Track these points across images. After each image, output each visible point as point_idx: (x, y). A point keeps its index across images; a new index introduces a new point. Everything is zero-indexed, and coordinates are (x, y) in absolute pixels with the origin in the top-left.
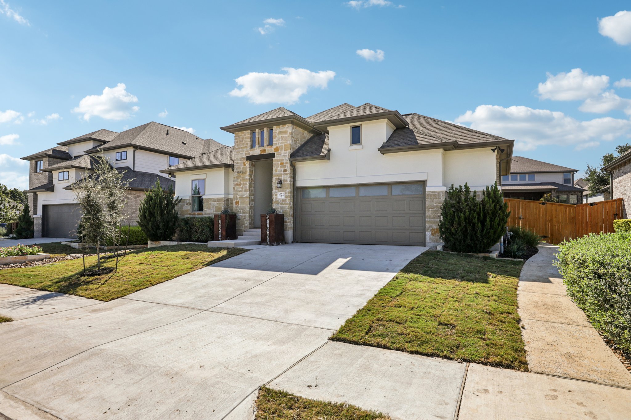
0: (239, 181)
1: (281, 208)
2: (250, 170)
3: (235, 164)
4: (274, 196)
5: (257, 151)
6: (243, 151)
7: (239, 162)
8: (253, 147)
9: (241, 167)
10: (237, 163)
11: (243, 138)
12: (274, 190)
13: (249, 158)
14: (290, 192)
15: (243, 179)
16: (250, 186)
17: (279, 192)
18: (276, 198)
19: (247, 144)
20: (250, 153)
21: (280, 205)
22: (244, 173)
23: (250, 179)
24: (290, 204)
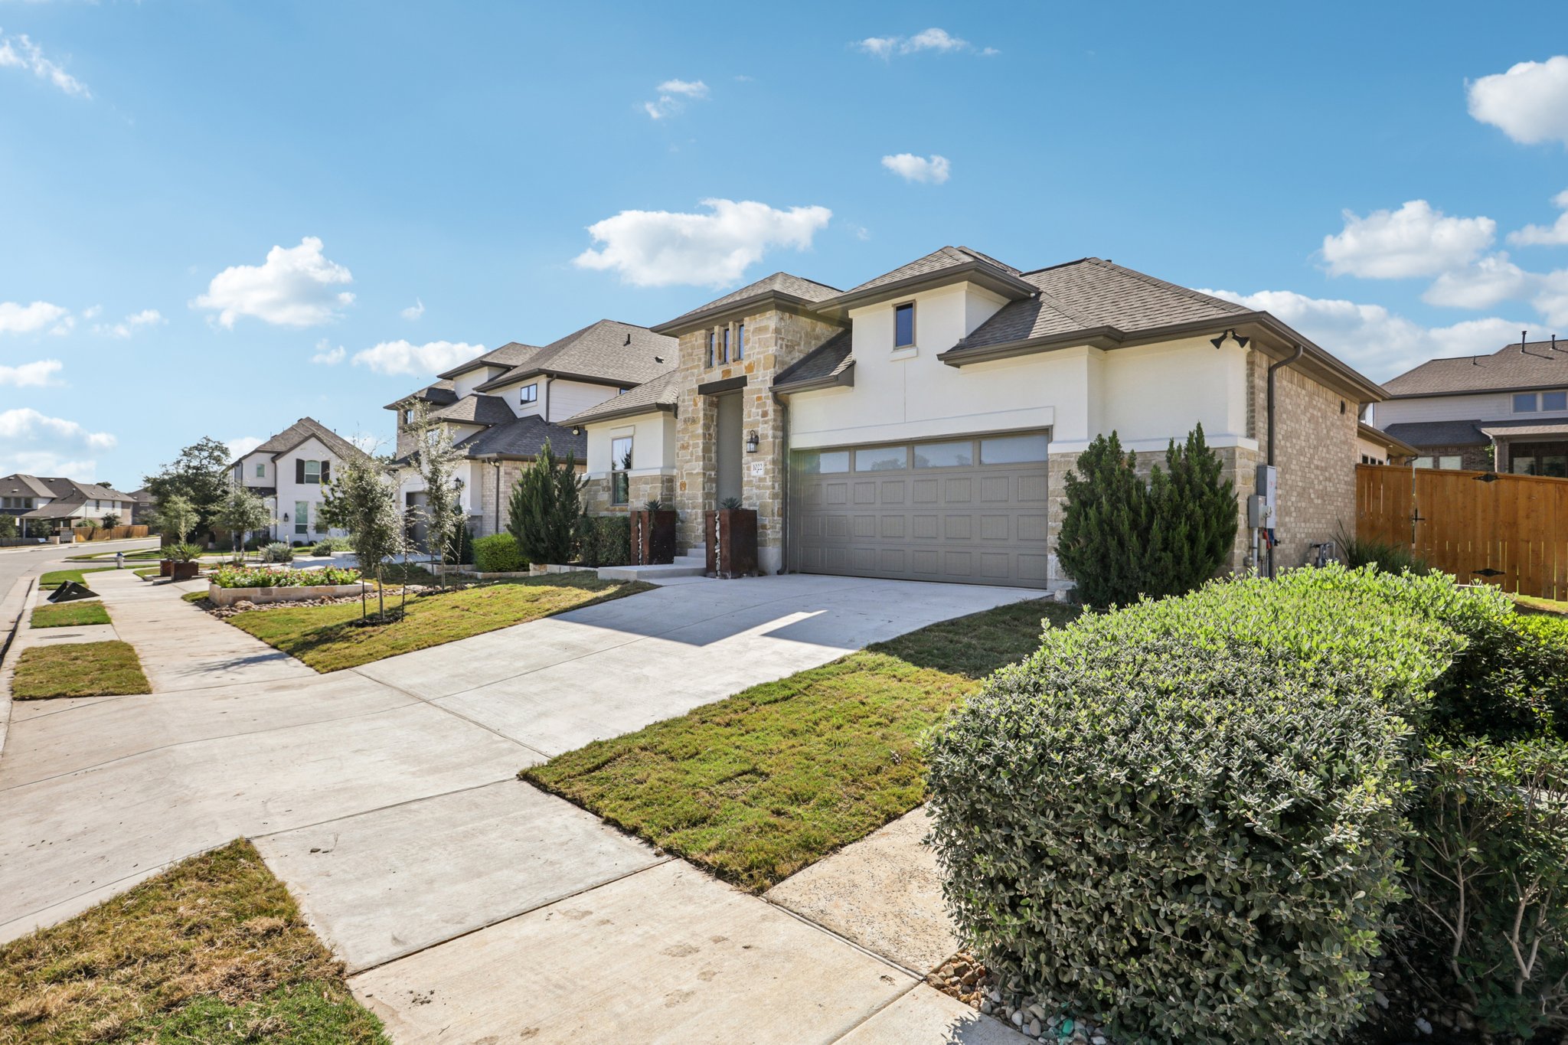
0: (686, 438)
1: (758, 497)
2: (705, 415)
3: (679, 404)
4: (745, 471)
5: (716, 375)
6: (693, 374)
7: (686, 398)
8: (709, 365)
9: (690, 409)
10: (684, 401)
11: (693, 348)
12: (746, 458)
13: (704, 389)
14: (774, 462)
15: (693, 436)
16: (706, 450)
17: (754, 460)
18: (749, 476)
19: (700, 359)
20: (703, 379)
21: (755, 491)
22: (694, 421)
23: (704, 435)
24: (774, 488)
